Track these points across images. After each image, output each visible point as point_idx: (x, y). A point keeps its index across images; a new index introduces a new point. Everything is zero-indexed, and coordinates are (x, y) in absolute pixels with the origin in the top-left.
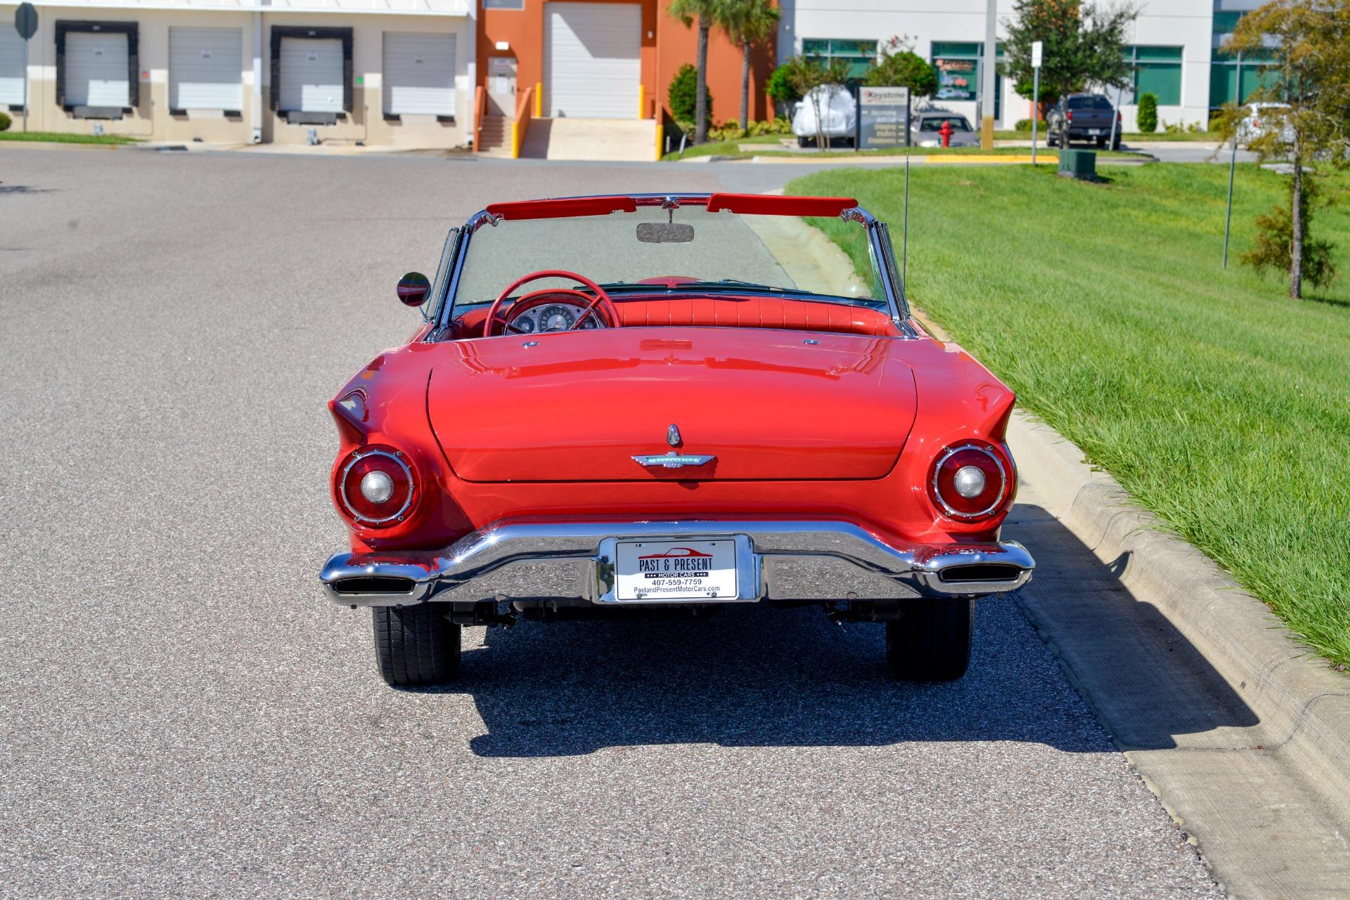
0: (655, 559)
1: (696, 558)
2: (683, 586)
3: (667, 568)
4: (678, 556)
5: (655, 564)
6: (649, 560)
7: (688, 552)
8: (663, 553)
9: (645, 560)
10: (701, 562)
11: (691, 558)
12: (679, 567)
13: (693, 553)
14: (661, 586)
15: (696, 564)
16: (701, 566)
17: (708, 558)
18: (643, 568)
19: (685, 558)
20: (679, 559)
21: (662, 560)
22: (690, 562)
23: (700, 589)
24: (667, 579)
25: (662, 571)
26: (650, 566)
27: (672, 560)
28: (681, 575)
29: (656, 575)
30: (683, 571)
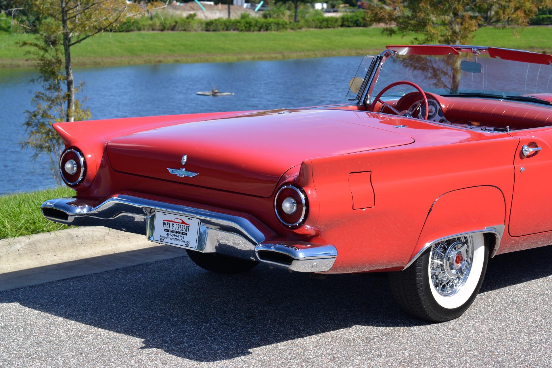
0: (169, 222)
1: (184, 225)
2: (177, 238)
4: (177, 223)
5: (169, 225)
6: (167, 222)
7: (181, 221)
8: (172, 220)
9: (165, 222)
10: (185, 227)
11: (182, 224)
12: (177, 228)
13: (183, 222)
14: (169, 236)
15: (183, 228)
16: (185, 229)
17: (188, 226)
18: (164, 226)
19: (180, 224)
20: (178, 224)
21: (171, 223)
23: (183, 241)
24: (172, 233)
25: (171, 229)
26: (167, 226)
27: (175, 224)
28: (177, 232)
29: (169, 231)
30: (178, 231)
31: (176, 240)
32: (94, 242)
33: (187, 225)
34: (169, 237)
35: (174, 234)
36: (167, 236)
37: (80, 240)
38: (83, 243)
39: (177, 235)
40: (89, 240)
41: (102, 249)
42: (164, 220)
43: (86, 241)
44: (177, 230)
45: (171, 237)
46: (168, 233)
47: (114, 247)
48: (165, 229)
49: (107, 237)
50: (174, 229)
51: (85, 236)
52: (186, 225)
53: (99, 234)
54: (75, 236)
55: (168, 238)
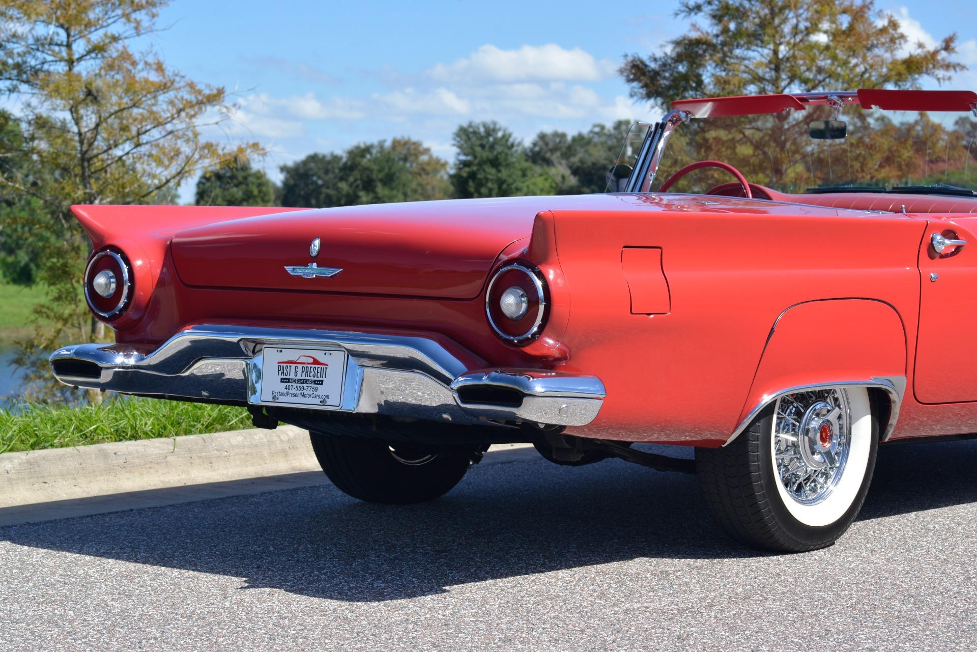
0: (288, 365)
1: (317, 366)
2: (305, 392)
3: (296, 373)
4: (304, 364)
5: (288, 370)
6: (285, 365)
8: (294, 359)
9: (282, 365)
10: (319, 370)
11: (313, 366)
12: (304, 374)
13: (316, 362)
15: (316, 371)
16: (319, 374)
17: (325, 367)
18: (280, 372)
19: (309, 366)
20: (305, 366)
21: (293, 366)
22: (312, 369)
23: (316, 396)
24: (295, 385)
25: (292, 376)
26: (285, 372)
27: (300, 366)
28: (304, 381)
29: (288, 381)
30: (307, 378)
31: (303, 395)
32: (147, 466)
33: (323, 366)
34: (290, 391)
35: (299, 385)
36: (285, 391)
37: (122, 461)
38: (127, 466)
39: (305, 386)
40: (137, 461)
41: (162, 478)
42: (279, 363)
43: (132, 463)
44: (304, 377)
45: (293, 391)
46: (288, 384)
47: (183, 476)
48: (282, 379)
49: (171, 458)
50: (299, 377)
51: (130, 453)
52: (320, 366)
53: (156, 451)
54: (113, 452)
55: (287, 394)
